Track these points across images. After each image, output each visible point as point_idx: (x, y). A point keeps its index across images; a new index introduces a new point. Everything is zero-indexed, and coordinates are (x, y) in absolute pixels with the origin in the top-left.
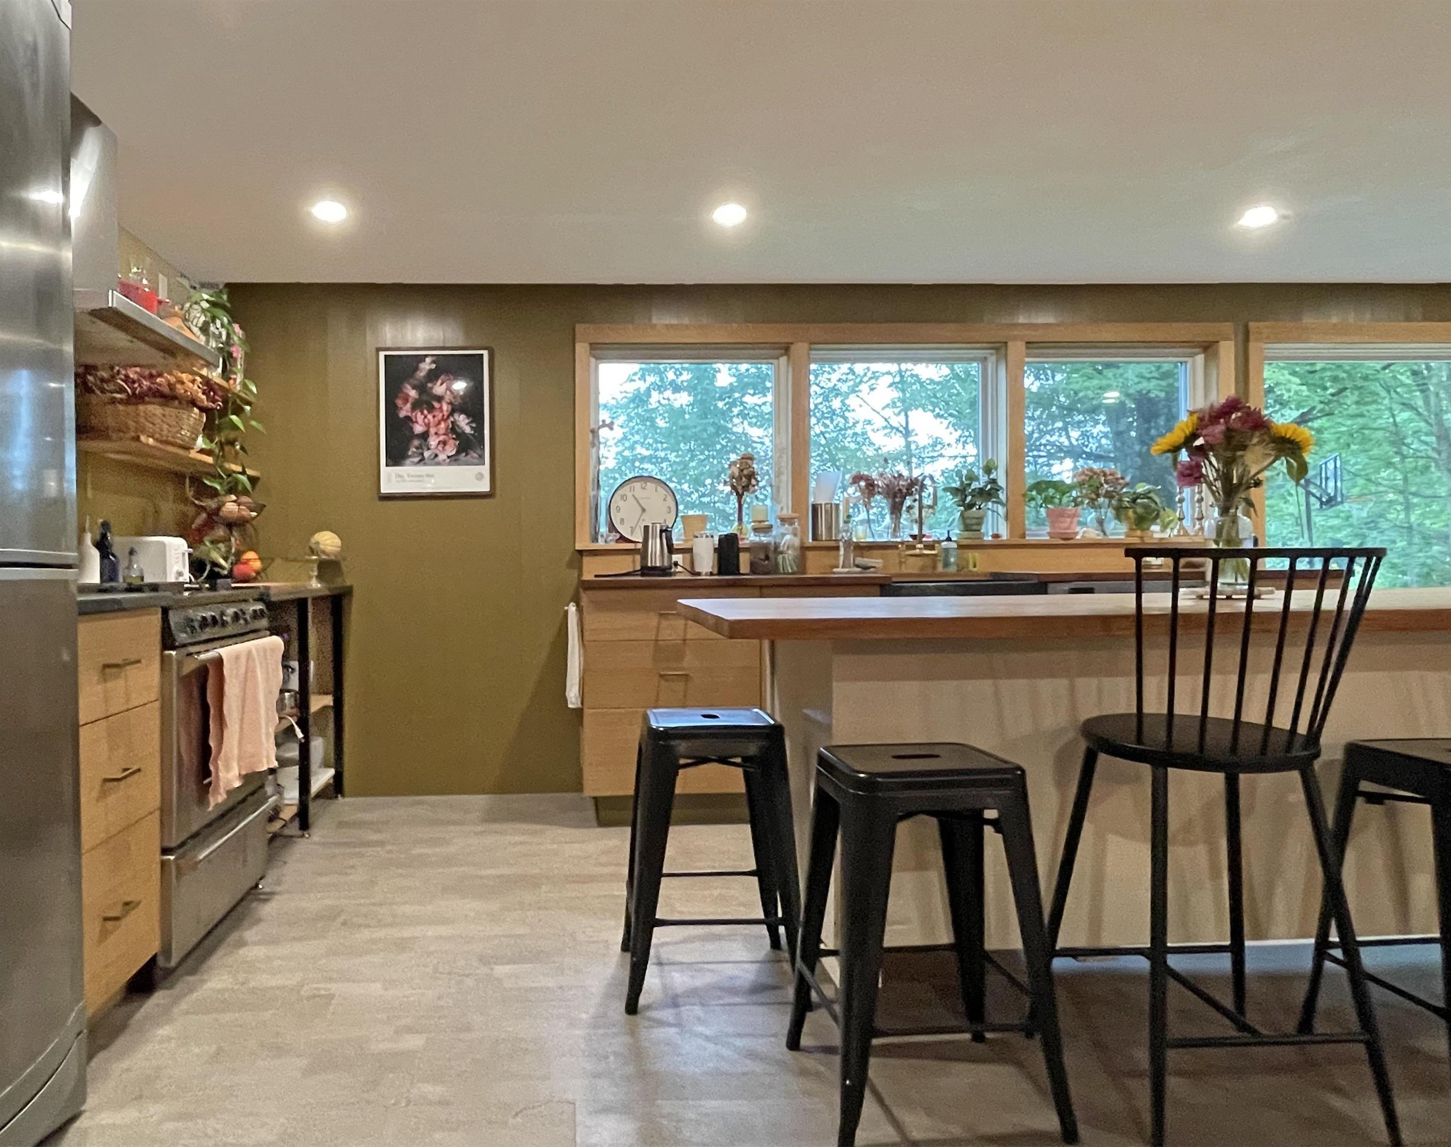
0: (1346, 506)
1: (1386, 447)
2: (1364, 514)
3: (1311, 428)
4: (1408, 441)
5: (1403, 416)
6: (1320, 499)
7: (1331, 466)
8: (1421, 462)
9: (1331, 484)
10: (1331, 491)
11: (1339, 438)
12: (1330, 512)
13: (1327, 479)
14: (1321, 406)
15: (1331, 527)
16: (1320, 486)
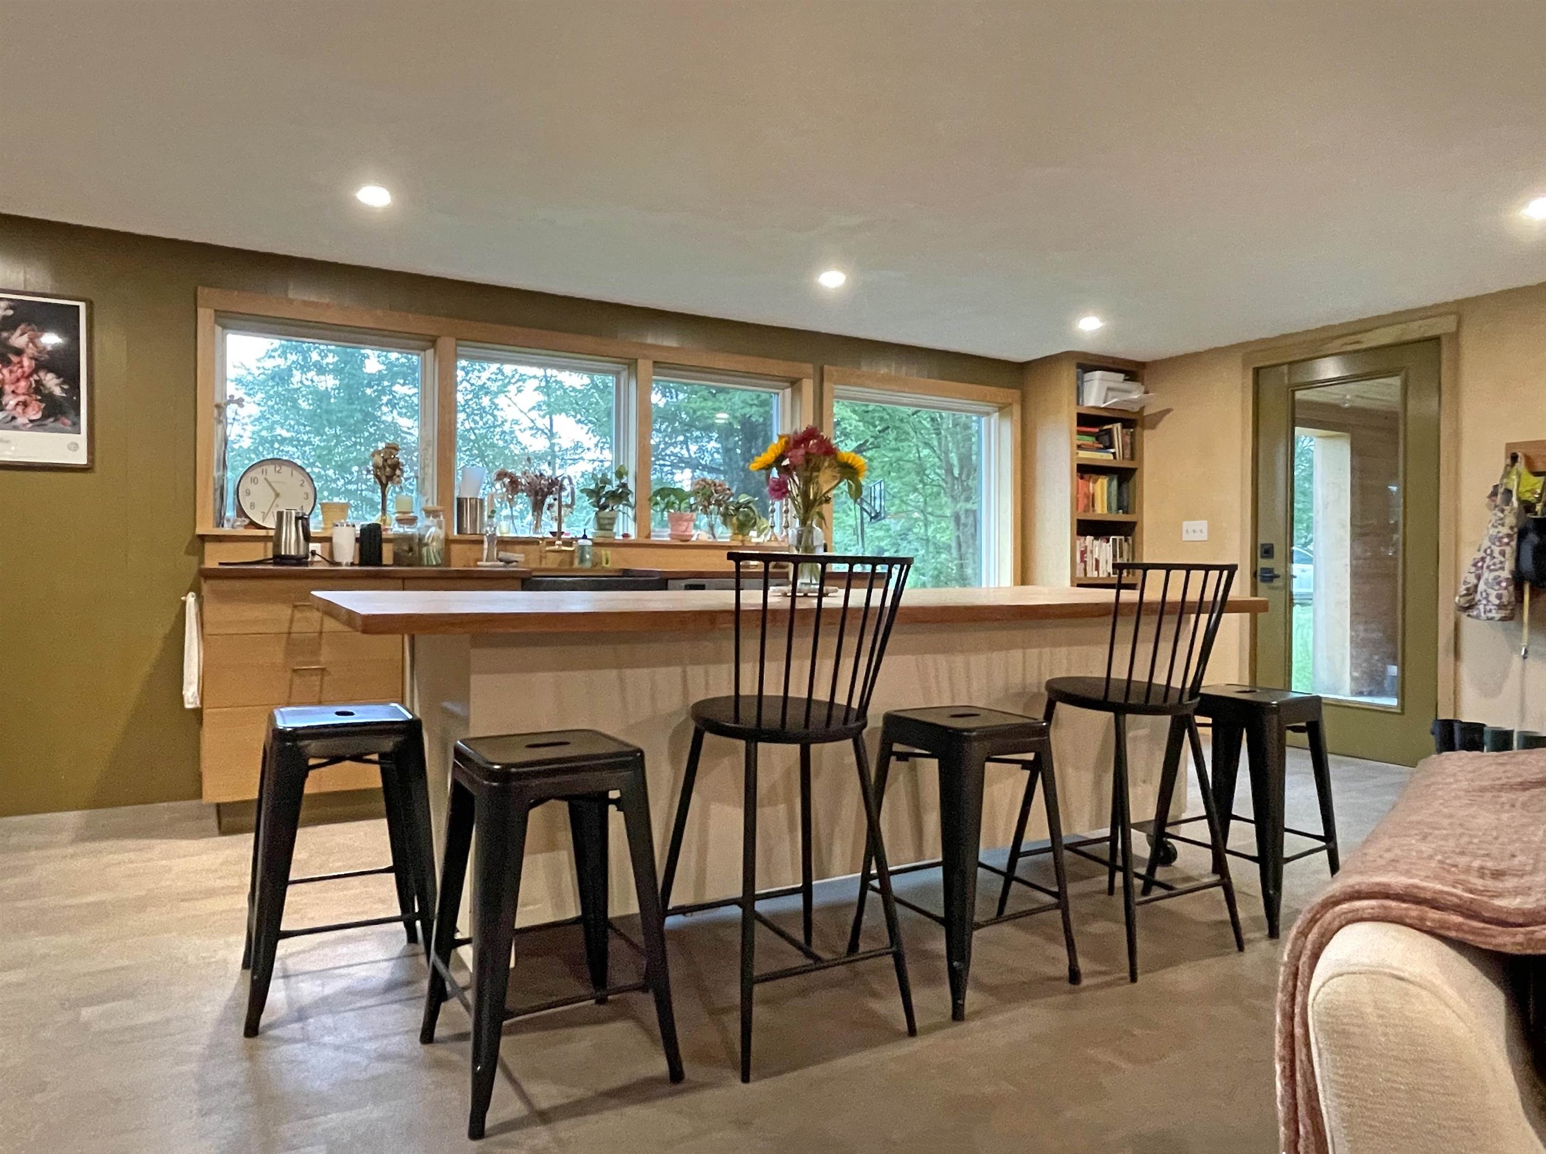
0: (886, 521)
1: (913, 476)
2: (898, 528)
3: (865, 457)
4: (927, 472)
5: (925, 452)
6: (870, 514)
7: (878, 487)
8: (935, 489)
9: (878, 502)
10: (877, 508)
11: (883, 467)
12: (877, 525)
13: (875, 498)
14: (871, 440)
15: (877, 538)
16: (870, 504)
